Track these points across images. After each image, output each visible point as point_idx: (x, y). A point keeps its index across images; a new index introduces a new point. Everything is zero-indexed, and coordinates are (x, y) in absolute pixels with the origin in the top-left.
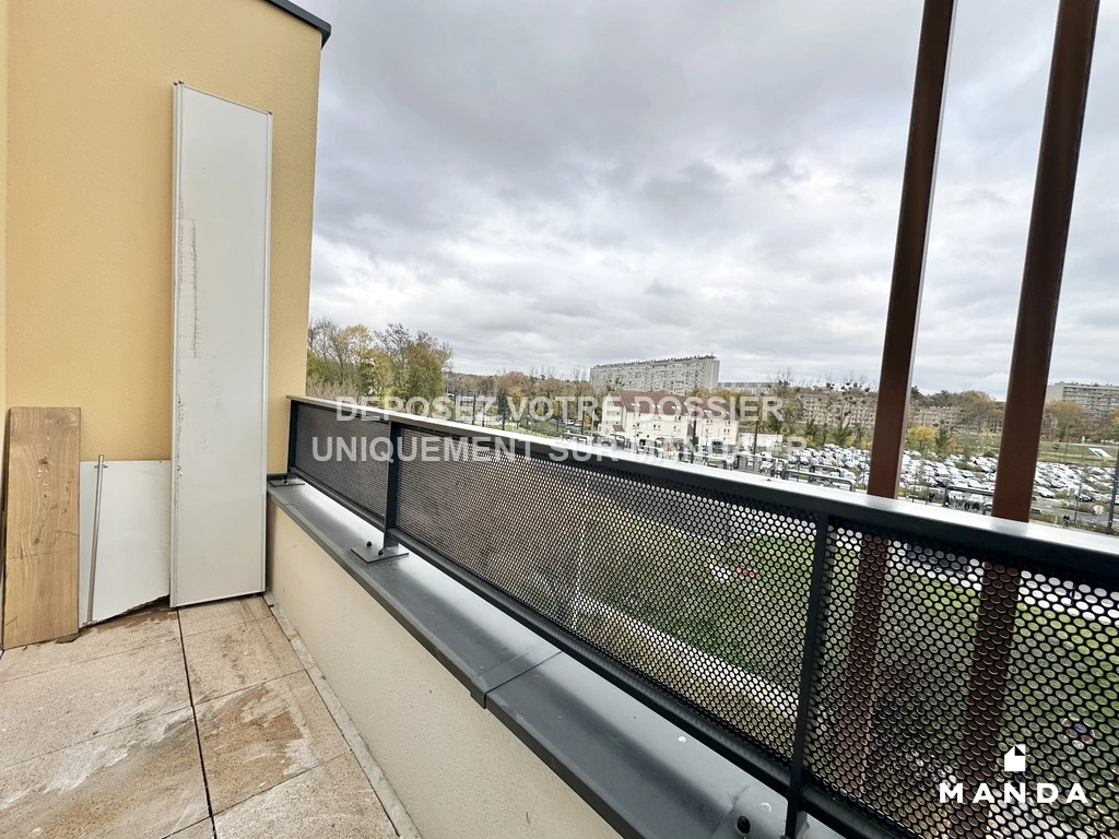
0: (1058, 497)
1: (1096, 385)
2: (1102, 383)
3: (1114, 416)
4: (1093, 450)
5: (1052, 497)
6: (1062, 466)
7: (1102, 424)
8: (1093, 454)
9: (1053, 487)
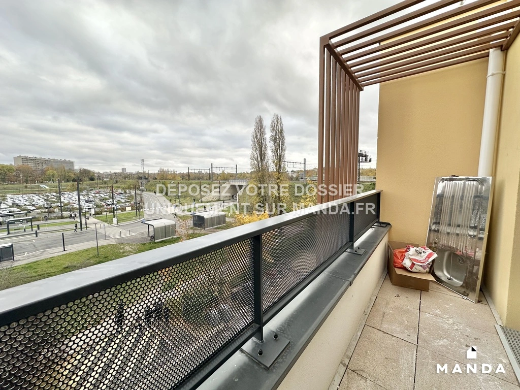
0: (38, 209)
1: (35, 158)
2: (38, 157)
3: (46, 171)
4: (42, 186)
5: (35, 210)
6: (33, 195)
7: (42, 175)
8: (42, 188)
9: (33, 205)
